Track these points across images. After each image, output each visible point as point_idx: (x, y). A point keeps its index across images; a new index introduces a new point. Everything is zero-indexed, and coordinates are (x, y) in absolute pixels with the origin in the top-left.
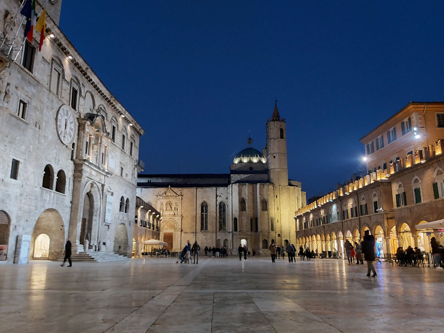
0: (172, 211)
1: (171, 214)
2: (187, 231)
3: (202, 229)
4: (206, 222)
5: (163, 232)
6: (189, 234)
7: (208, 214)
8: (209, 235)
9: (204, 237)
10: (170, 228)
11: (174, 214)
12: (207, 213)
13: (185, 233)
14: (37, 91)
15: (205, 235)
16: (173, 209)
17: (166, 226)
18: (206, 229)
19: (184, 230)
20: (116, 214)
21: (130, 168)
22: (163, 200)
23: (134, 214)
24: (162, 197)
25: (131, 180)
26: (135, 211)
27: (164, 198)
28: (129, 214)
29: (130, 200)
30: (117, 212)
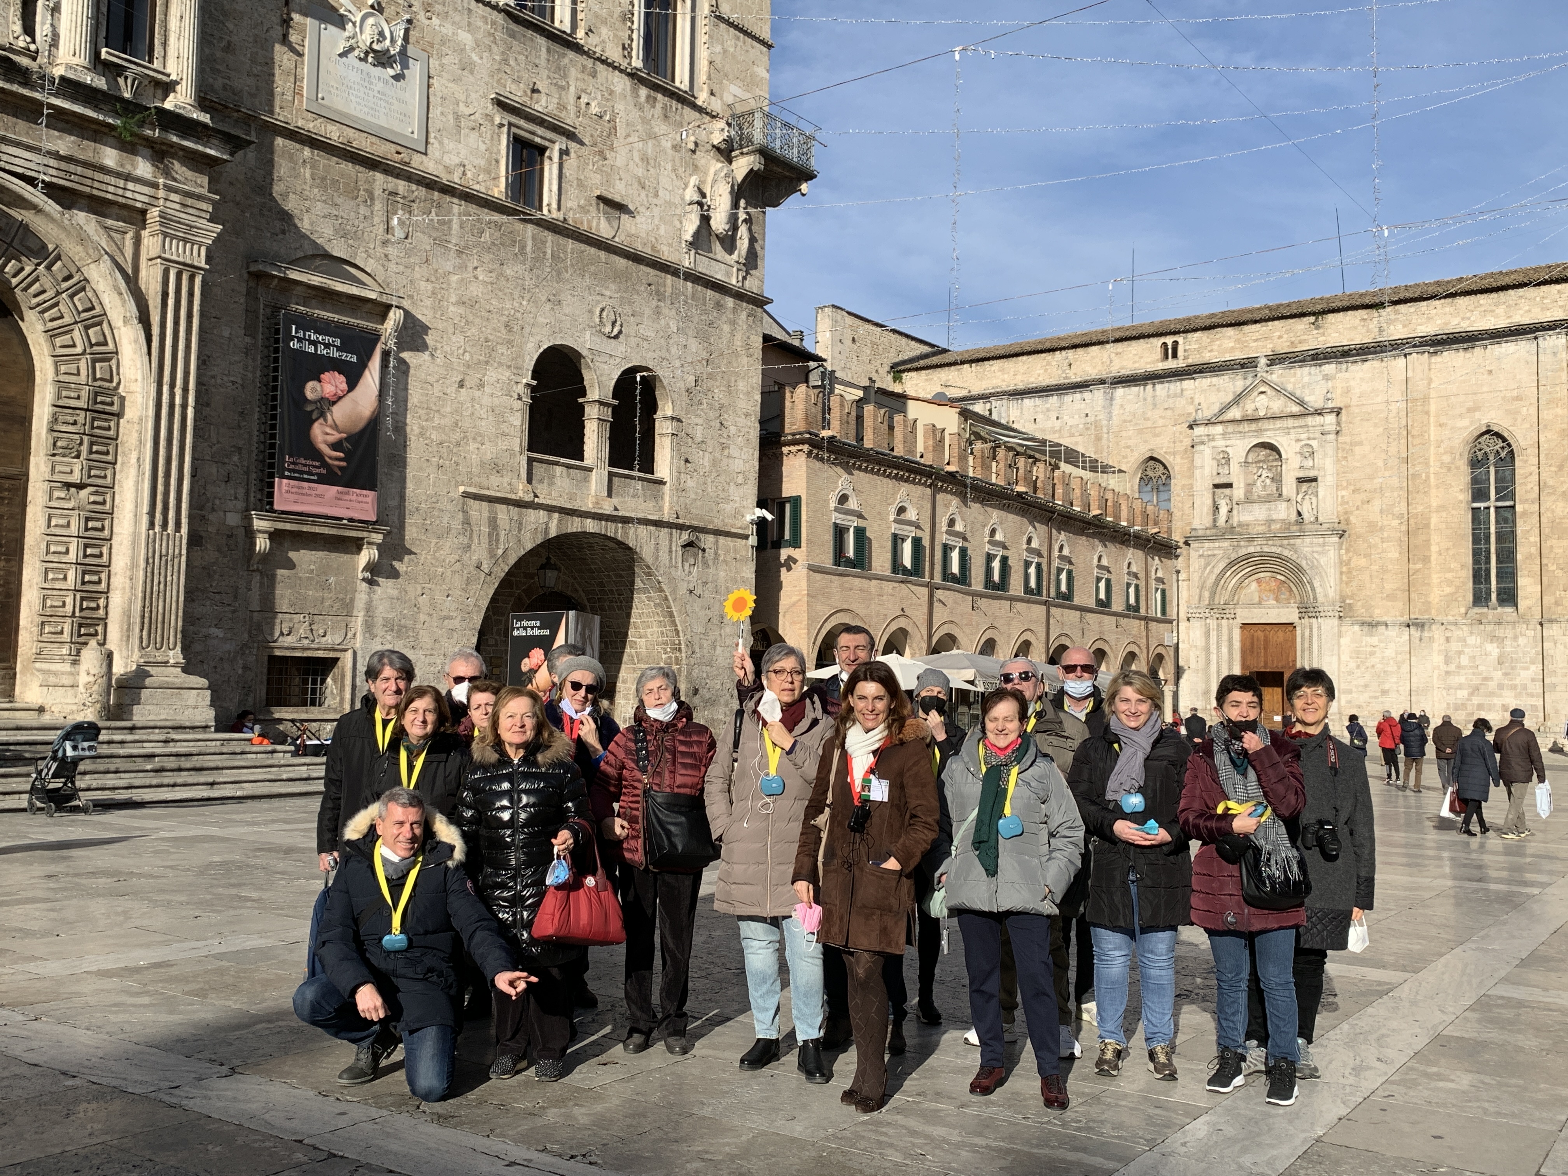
0: (1282, 506)
1: (1274, 517)
2: (1378, 614)
3: (1480, 598)
4: (1507, 556)
5: (1240, 621)
6: (1392, 632)
7: (1519, 508)
8: (1522, 641)
9: (1493, 649)
10: (1277, 599)
11: (1294, 516)
12: (1512, 496)
13: (1366, 628)
15: (1493, 638)
16: (1289, 487)
17: (1254, 585)
18: (1508, 597)
19: (1360, 611)
20: (482, 464)
21: (645, 159)
22: (1228, 443)
23: (740, 480)
24: (1219, 429)
25: (670, 245)
26: (757, 464)
27: (1230, 428)
28: (678, 480)
29: (681, 385)
30: (489, 451)
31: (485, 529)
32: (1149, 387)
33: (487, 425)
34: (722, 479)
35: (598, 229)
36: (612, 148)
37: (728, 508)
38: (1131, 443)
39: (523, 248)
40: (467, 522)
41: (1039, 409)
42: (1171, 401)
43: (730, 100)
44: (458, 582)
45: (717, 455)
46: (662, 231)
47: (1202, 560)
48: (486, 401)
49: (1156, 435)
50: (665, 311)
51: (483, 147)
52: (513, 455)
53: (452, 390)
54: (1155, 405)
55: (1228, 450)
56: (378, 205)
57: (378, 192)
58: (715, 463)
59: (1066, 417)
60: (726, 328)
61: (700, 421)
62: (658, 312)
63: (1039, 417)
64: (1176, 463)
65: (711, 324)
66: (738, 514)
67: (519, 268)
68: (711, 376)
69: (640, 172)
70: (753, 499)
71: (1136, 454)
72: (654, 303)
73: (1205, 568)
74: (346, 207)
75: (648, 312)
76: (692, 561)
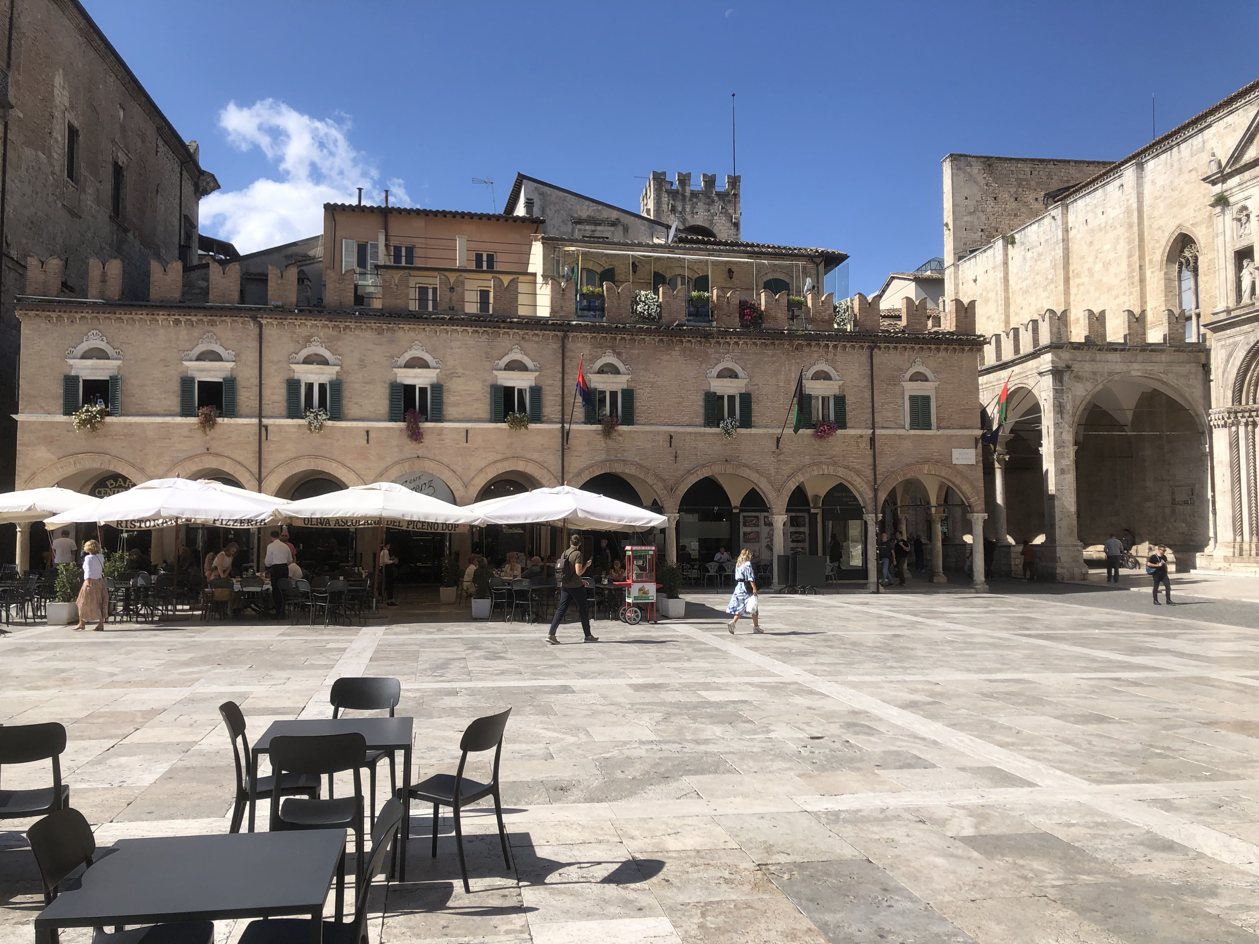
22: (1247, 193)
24: (1236, 180)
27: (1247, 175)
32: (1175, 150)
38: (1161, 222)
41: (1089, 208)
42: (1194, 159)
47: (1223, 351)
49: (1183, 206)
54: (1180, 169)
55: (1248, 203)
59: (1109, 210)
63: (1090, 216)
64: (1200, 234)
71: (1167, 235)
73: (1228, 361)
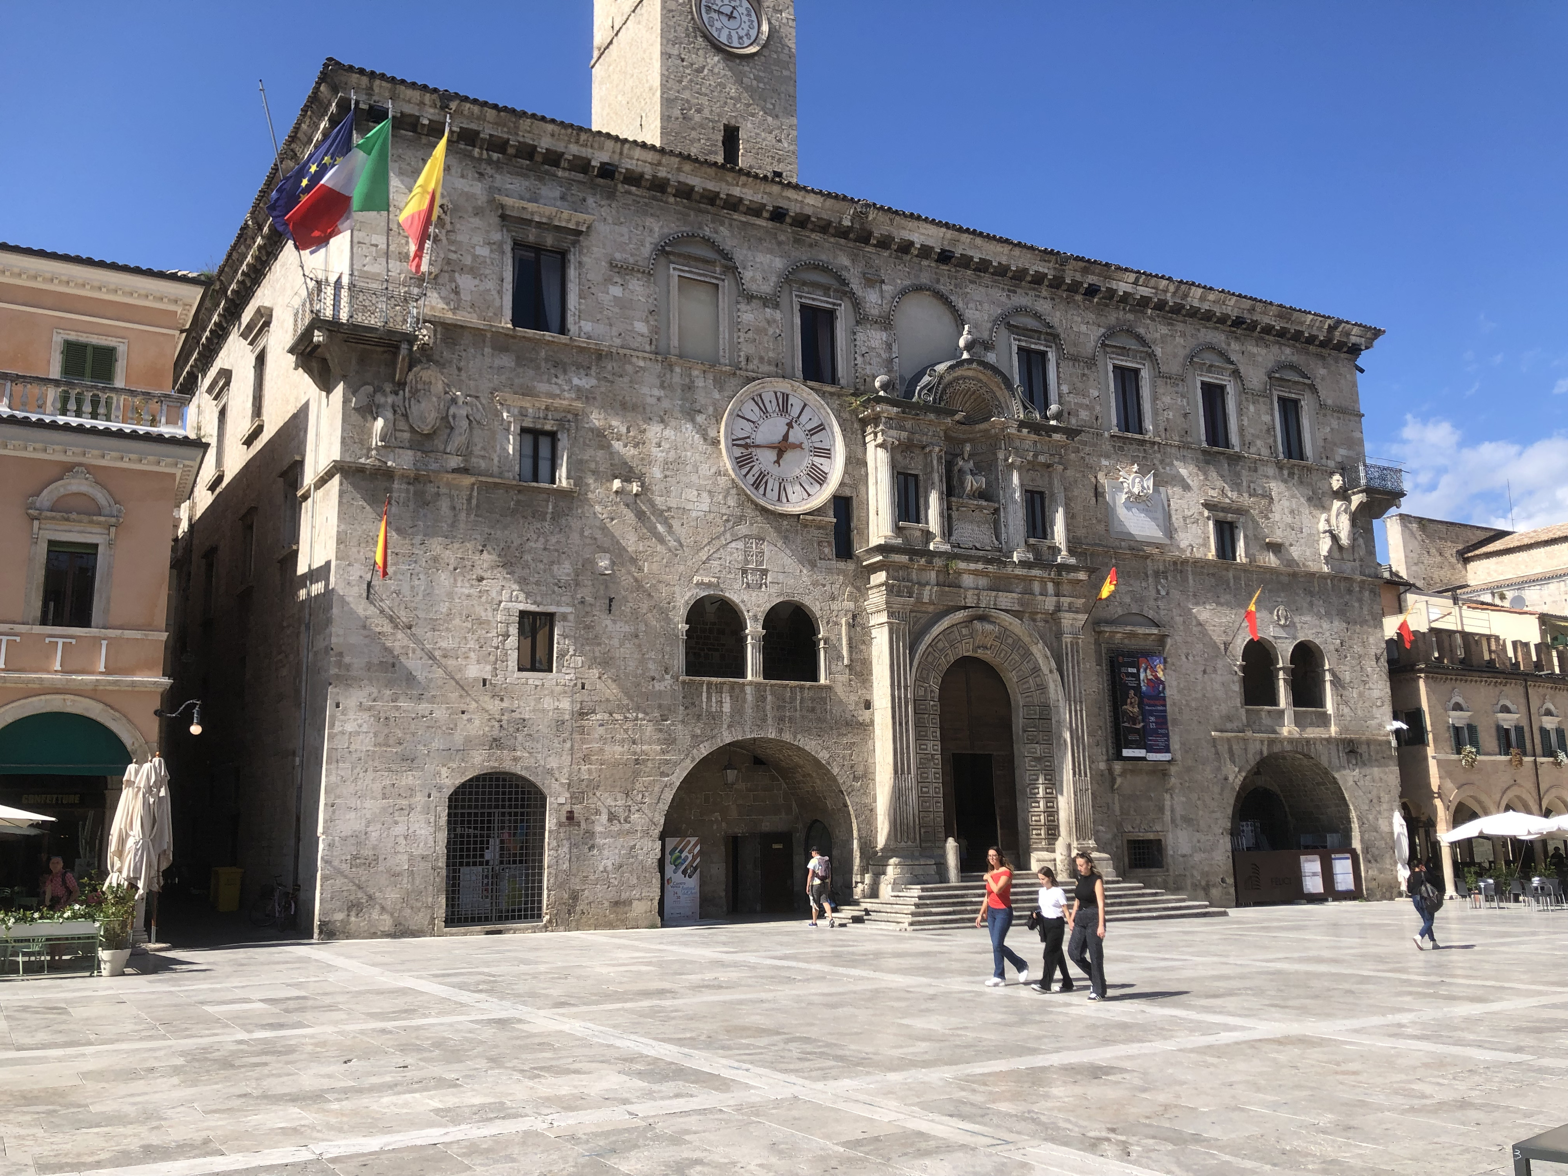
14: (598, 379)
20: (1221, 717)
21: (1292, 512)
23: (1379, 704)
25: (1314, 561)
26: (1388, 690)
28: (1338, 709)
29: (1332, 648)
30: (1224, 709)
31: (1227, 756)
33: (1220, 694)
34: (1366, 704)
35: (1269, 562)
36: (1271, 511)
37: (1373, 723)
39: (1228, 585)
40: (1217, 753)
43: (1339, 459)
44: (1216, 789)
45: (1361, 689)
46: (1308, 554)
48: (1219, 679)
50: (1316, 602)
51: (1200, 531)
52: (1237, 709)
53: (1200, 676)
56: (1150, 580)
57: (1150, 572)
58: (1361, 695)
60: (1356, 605)
61: (1347, 668)
62: (1311, 604)
65: (1346, 604)
66: (1381, 726)
67: (1228, 597)
68: (1350, 638)
69: (1289, 519)
70: (1390, 715)
72: (1309, 599)
74: (1137, 585)
75: (1305, 605)
76: (1354, 762)
